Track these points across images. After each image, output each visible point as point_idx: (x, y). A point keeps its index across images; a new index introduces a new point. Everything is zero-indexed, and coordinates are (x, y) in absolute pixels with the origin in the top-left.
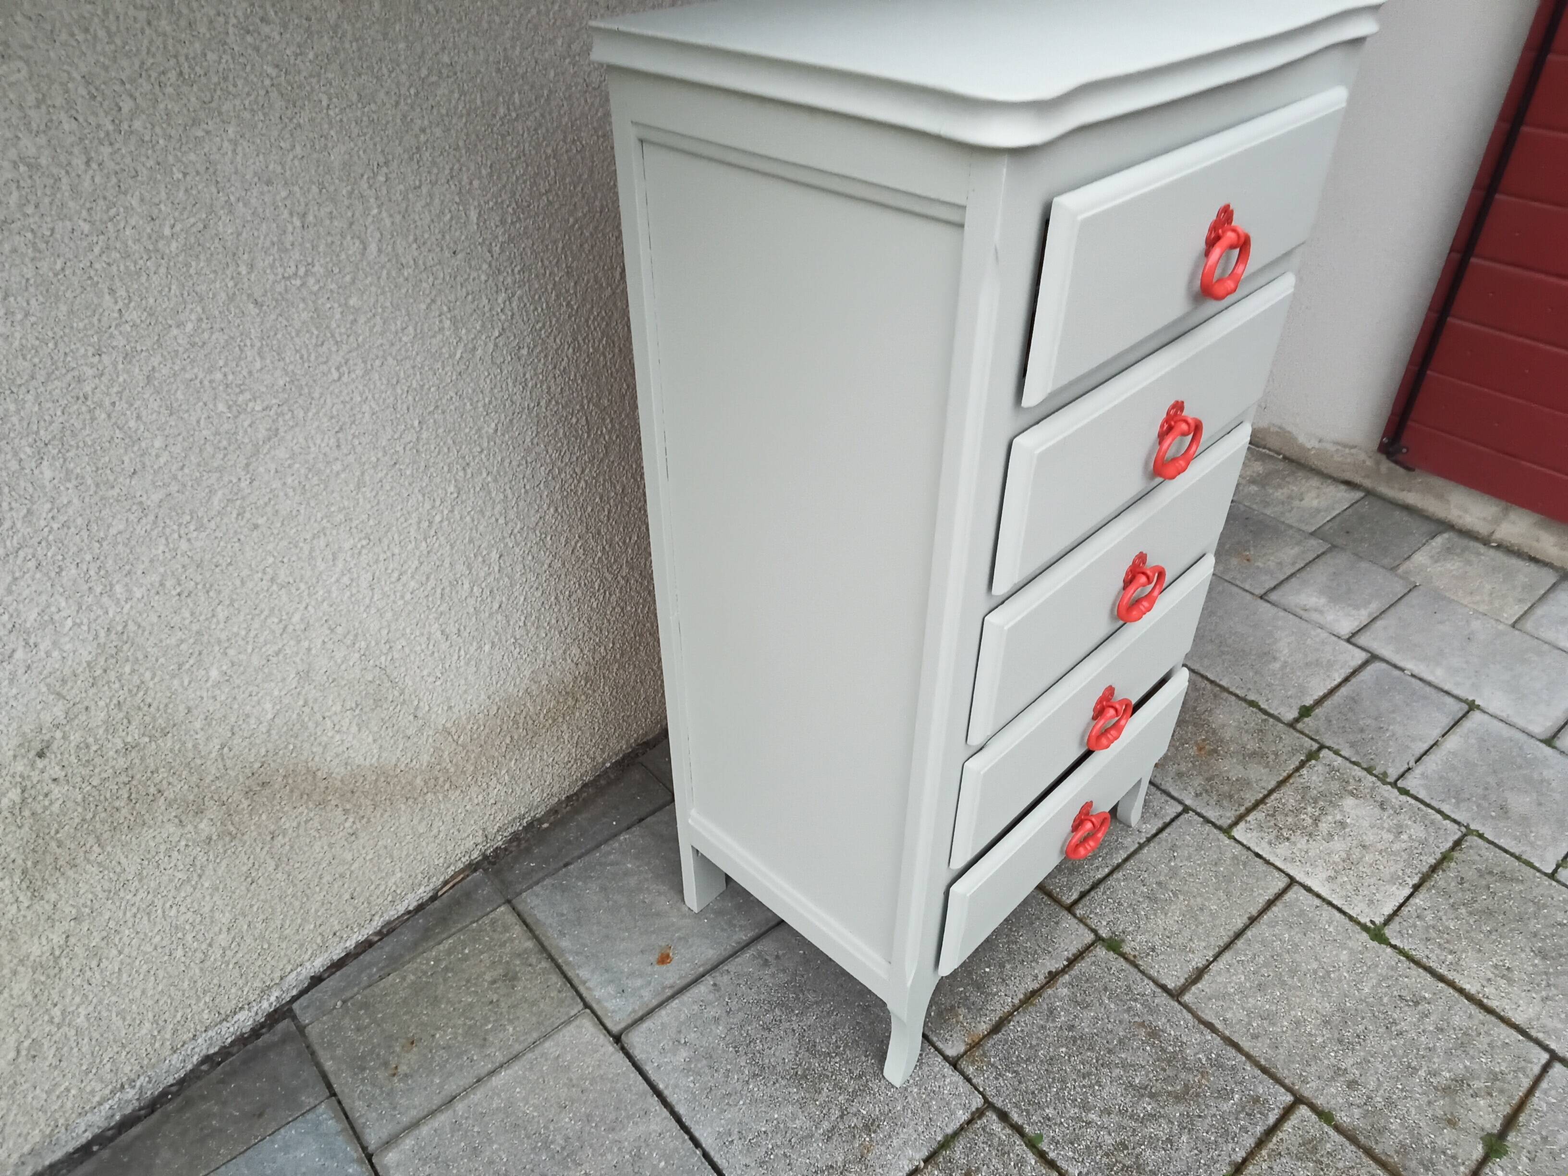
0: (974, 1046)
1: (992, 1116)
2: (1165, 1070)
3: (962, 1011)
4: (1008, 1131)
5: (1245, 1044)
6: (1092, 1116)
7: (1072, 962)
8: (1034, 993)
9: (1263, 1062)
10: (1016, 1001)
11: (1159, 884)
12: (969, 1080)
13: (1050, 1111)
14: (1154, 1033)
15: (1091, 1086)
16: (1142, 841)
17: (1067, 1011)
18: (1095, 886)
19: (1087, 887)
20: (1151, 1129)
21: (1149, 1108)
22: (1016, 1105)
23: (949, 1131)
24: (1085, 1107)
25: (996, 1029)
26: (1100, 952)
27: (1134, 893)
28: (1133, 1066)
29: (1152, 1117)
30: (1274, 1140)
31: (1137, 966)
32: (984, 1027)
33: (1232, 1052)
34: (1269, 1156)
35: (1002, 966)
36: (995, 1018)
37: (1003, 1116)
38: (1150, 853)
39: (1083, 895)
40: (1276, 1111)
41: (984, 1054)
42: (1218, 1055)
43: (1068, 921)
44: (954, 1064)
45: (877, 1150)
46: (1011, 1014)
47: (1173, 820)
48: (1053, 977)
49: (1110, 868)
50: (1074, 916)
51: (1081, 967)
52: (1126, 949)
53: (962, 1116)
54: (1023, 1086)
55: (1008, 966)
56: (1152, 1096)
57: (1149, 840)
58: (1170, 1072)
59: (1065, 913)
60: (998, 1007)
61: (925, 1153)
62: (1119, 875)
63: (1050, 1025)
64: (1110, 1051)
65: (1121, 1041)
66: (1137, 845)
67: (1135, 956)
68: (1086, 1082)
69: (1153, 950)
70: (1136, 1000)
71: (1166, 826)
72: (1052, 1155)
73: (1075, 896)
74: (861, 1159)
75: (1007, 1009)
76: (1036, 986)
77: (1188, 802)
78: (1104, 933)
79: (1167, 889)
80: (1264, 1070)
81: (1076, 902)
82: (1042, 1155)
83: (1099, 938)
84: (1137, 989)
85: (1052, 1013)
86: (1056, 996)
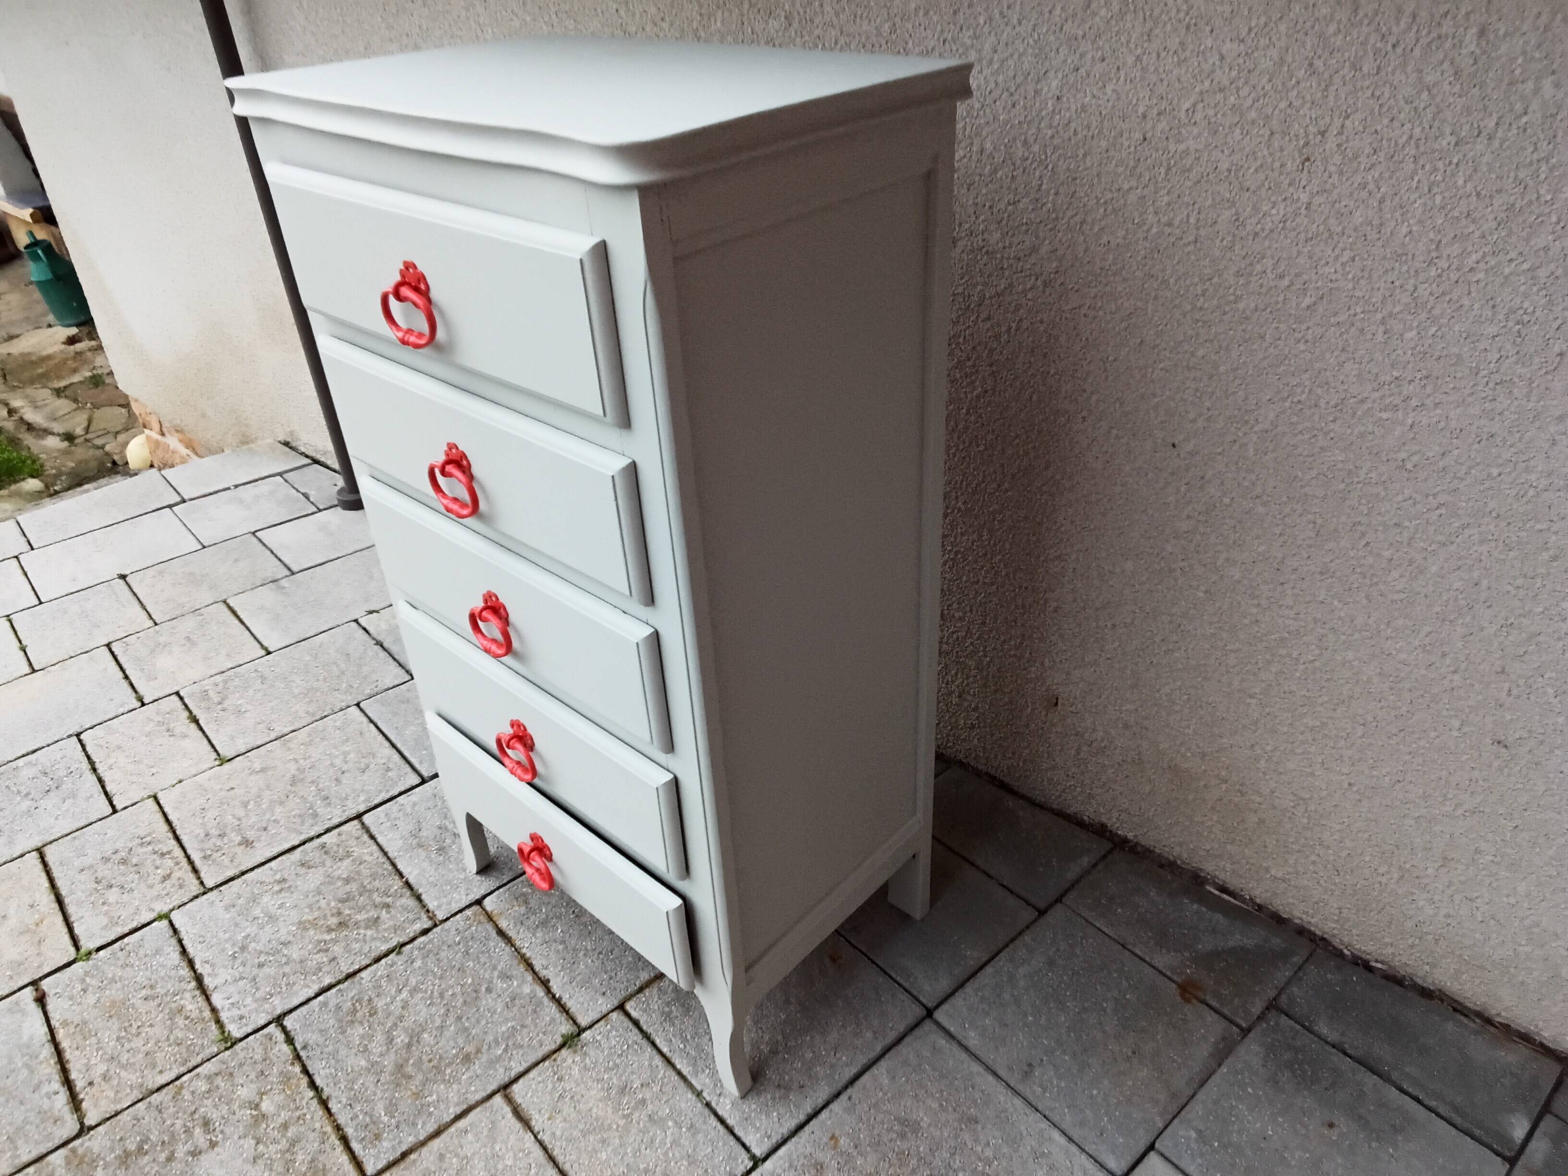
0: (490, 917)
1: (427, 924)
2: (430, 1061)
3: (523, 909)
4: (412, 935)
5: (436, 1143)
6: (405, 994)
7: (558, 1001)
8: (530, 966)
9: (413, 1157)
10: (524, 951)
11: (643, 1101)
12: (461, 911)
13: (418, 963)
14: (467, 1059)
15: (431, 997)
16: (705, 1094)
17: (507, 990)
18: (647, 1036)
19: (645, 1028)
20: (380, 1037)
21: (399, 1040)
22: (431, 941)
23: (423, 897)
24: (415, 990)
25: (501, 933)
26: (566, 1028)
27: (633, 1073)
28: (441, 1035)
29: (390, 1040)
30: (337, 1142)
31: (543, 1060)
32: (503, 924)
33: (431, 1128)
34: (325, 1133)
35: (563, 942)
36: (511, 933)
37: (425, 932)
38: (686, 1101)
39: (636, 1023)
40: (362, 1153)
41: (480, 922)
42: (431, 1114)
43: (605, 1004)
44: (479, 902)
45: (423, 854)
46: (513, 945)
47: (738, 1139)
48: (545, 983)
49: (668, 1054)
50: (612, 1011)
51: (552, 1009)
52: (564, 1052)
53: (431, 906)
54: (445, 948)
55: (561, 947)
56: (409, 1046)
57: (708, 1105)
58: (426, 1066)
59: (616, 1003)
60: (521, 936)
61: (412, 881)
62: (658, 1061)
63: (496, 974)
64: (459, 1018)
65: (466, 1029)
66: (699, 1088)
67: (555, 1060)
68: (436, 994)
69: (560, 1079)
70: (506, 1050)
71: (730, 1130)
72: (383, 961)
73: (634, 1014)
74: (420, 846)
75: (518, 943)
76: (537, 968)
77: (768, 1164)
78: (587, 1035)
79: (635, 1108)
80: (404, 1155)
81: (628, 1015)
82: (386, 955)
83: (581, 1030)
84: (517, 1054)
85: (506, 976)
86: (524, 981)
